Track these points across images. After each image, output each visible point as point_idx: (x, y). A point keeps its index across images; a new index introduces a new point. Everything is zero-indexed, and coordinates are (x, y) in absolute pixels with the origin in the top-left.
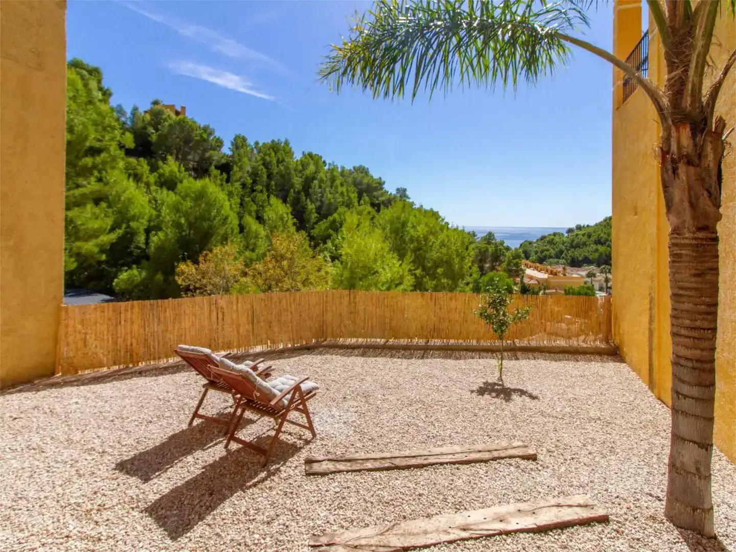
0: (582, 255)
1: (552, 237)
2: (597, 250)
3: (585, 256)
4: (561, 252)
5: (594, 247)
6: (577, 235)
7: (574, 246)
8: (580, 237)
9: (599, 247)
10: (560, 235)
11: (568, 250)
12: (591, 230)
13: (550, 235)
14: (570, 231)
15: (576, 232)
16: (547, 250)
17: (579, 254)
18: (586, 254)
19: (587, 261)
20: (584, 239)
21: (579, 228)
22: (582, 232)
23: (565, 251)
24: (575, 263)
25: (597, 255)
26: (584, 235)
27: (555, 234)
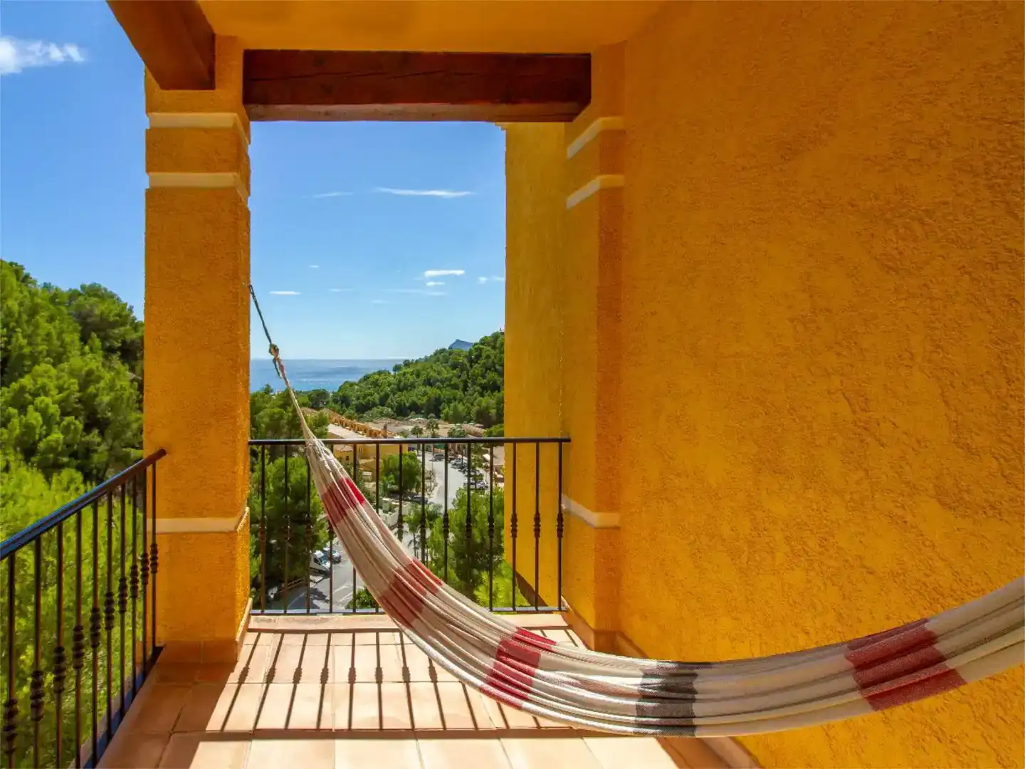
0: (410, 401)
1: (376, 377)
2: (425, 394)
3: (413, 401)
4: (387, 396)
5: (422, 389)
6: (404, 374)
7: (401, 388)
8: (408, 376)
9: (428, 388)
10: (385, 373)
11: (394, 394)
12: (419, 367)
13: (374, 374)
14: (397, 368)
15: (404, 370)
16: (371, 395)
17: (407, 398)
18: (415, 399)
19: (415, 408)
20: (411, 379)
21: (407, 364)
22: (410, 370)
23: (391, 396)
24: (402, 412)
25: (425, 399)
26: (412, 374)
27: (380, 373)
